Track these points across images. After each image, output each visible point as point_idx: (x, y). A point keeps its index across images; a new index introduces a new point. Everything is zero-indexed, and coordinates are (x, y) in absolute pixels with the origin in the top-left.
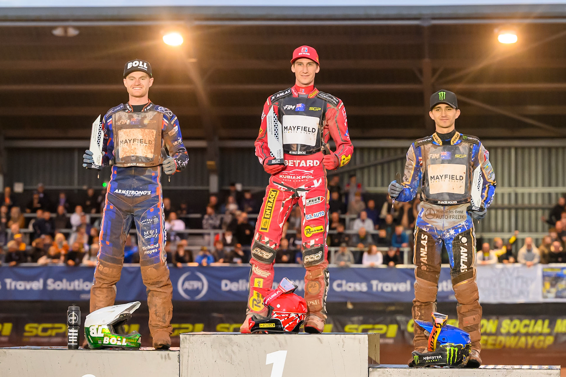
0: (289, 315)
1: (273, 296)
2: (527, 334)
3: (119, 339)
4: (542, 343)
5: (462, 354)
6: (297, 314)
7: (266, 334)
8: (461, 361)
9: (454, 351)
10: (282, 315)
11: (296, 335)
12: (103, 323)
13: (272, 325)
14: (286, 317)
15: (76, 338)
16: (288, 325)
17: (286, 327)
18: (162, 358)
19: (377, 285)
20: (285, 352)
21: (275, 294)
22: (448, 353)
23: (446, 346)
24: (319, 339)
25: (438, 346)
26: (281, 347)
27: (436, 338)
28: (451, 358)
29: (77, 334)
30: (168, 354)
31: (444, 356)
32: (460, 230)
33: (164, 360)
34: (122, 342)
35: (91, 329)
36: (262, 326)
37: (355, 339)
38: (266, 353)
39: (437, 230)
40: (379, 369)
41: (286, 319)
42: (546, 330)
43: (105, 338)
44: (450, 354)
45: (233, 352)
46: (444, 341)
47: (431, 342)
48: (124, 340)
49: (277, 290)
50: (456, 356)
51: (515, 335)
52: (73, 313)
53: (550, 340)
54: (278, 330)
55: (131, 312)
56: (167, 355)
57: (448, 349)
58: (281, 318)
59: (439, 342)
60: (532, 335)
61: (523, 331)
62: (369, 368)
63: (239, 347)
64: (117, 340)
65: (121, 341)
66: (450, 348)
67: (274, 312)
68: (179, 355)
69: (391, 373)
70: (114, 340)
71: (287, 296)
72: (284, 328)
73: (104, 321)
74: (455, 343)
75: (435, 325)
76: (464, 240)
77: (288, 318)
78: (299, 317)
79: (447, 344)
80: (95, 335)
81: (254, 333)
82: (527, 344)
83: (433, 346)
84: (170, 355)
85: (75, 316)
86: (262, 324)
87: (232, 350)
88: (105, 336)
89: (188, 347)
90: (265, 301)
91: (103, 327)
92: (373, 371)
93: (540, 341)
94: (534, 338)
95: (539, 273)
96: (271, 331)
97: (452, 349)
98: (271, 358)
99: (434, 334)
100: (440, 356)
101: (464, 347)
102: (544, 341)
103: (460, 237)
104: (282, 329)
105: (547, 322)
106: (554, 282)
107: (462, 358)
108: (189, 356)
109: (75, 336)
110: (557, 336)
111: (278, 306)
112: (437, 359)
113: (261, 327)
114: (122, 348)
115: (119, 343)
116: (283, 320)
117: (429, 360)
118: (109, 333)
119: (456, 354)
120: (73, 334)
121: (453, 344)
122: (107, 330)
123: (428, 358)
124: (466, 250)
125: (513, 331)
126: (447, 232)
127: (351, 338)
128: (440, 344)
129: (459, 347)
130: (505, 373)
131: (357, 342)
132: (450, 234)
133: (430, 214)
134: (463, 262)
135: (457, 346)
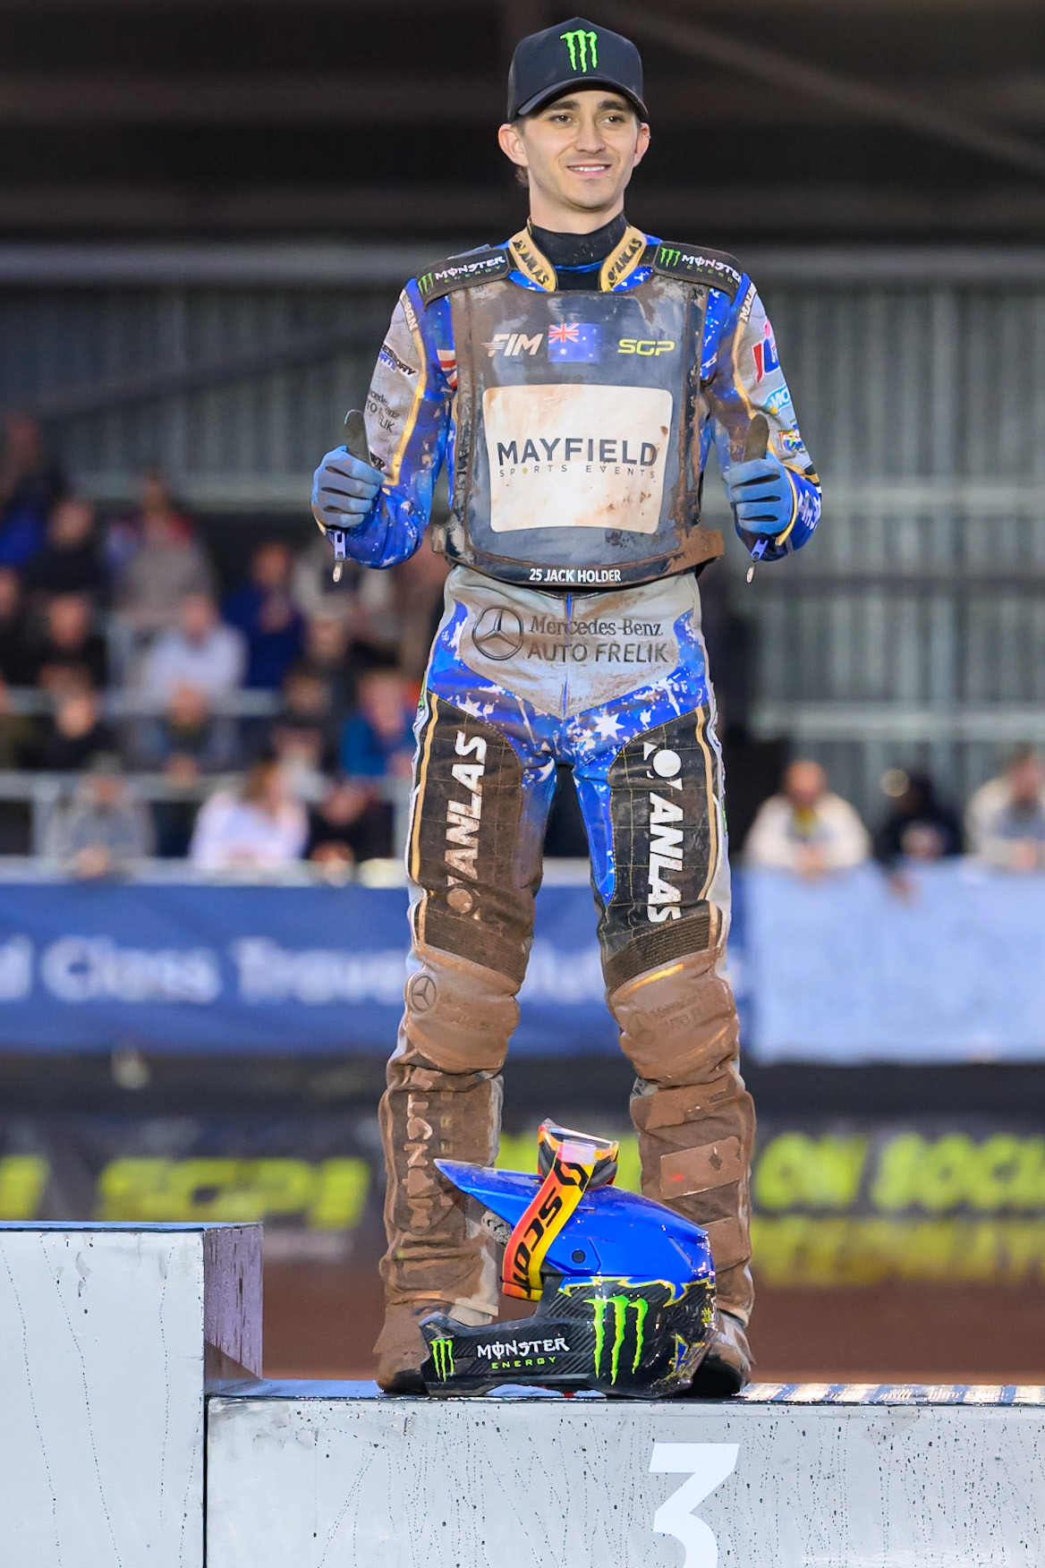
5: (668, 1329)
8: (662, 1367)
9: (631, 1314)
19: (266, 967)
22: (598, 1323)
23: (591, 1292)
25: (548, 1289)
27: (541, 1250)
28: (615, 1352)
31: (579, 1340)
32: (645, 717)
37: (138, 1253)
39: (532, 717)
40: (256, 1406)
44: (609, 1327)
46: (576, 1267)
50: (640, 1339)
57: (599, 1303)
59: (554, 1273)
62: (207, 1399)
66: (609, 1302)
69: (319, 1423)
74: (637, 1277)
76: (667, 763)
79: (596, 1281)
92: (226, 1414)
97: (620, 1304)
99: (531, 1232)
100: (560, 1342)
101: (678, 1294)
103: (648, 748)
107: (669, 1353)
112: (546, 1356)
117: (505, 1358)
119: (639, 1328)
121: (624, 1282)
123: (498, 1349)
124: (676, 814)
126: (584, 726)
127: (119, 1250)
128: (560, 1278)
129: (656, 1297)
130: (879, 1424)
131: (148, 1269)
132: (597, 736)
133: (497, 635)
134: (663, 872)
135: (643, 1293)
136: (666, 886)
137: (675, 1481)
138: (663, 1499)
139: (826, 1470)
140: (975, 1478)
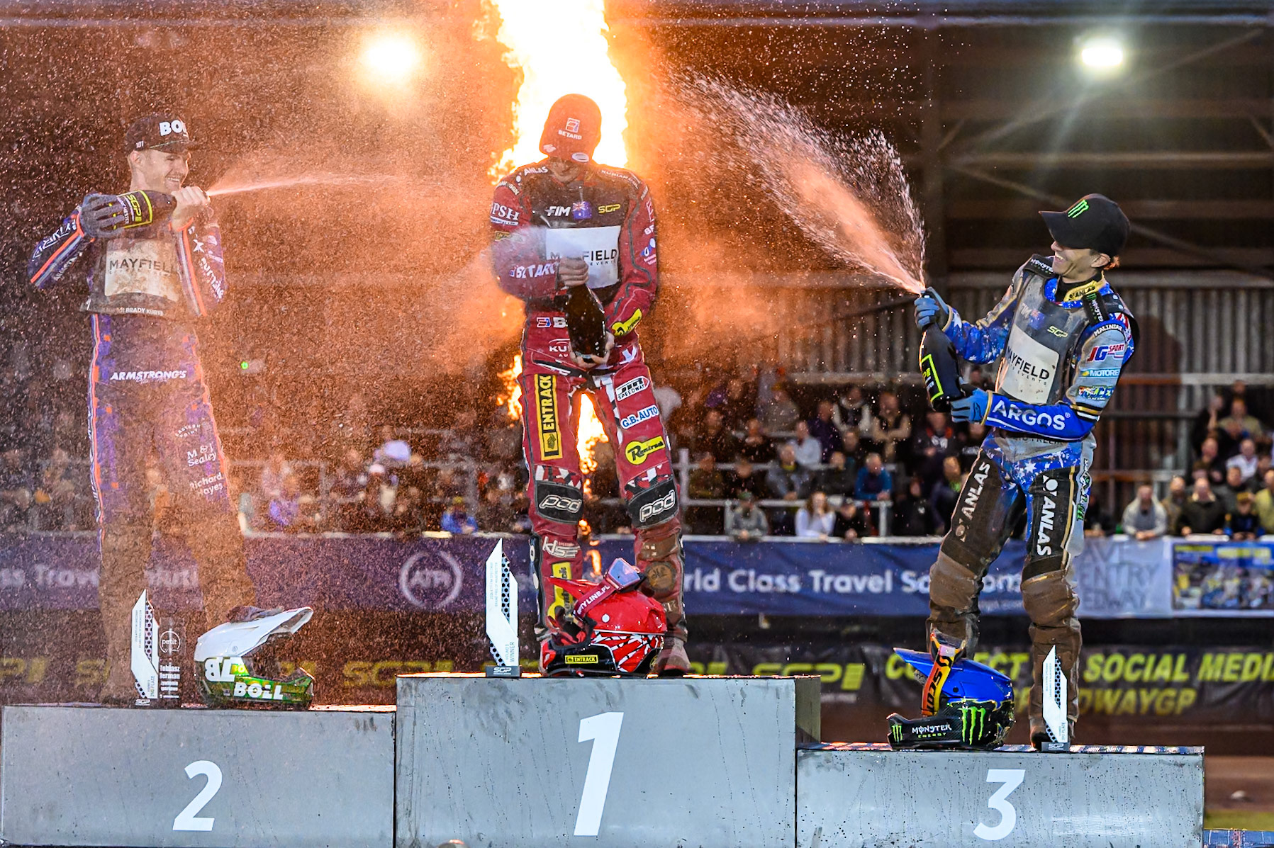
0: (629, 637)
1: (593, 598)
2: (1139, 685)
3: (268, 687)
4: (1170, 704)
6: (646, 636)
7: (579, 677)
8: (992, 738)
9: (978, 715)
10: (614, 638)
11: (643, 681)
12: (234, 653)
13: (593, 659)
14: (621, 641)
15: (176, 683)
16: (625, 659)
17: (621, 662)
18: (358, 728)
19: (822, 580)
20: (619, 716)
21: (599, 594)
22: (964, 718)
24: (691, 688)
25: (942, 705)
26: (611, 705)
27: (939, 688)
28: (971, 731)
29: (178, 676)
30: (372, 719)
31: (956, 725)
32: (1047, 466)
33: (362, 731)
34: (273, 693)
35: (207, 665)
36: (570, 659)
37: (767, 688)
38: (578, 717)
40: (818, 753)
41: (621, 645)
42: (1180, 676)
43: (238, 684)
44: (969, 720)
45: (510, 715)
46: (954, 694)
47: (929, 695)
48: (278, 688)
49: (601, 585)
50: (982, 725)
51: (1114, 685)
52: (170, 632)
53: (1189, 696)
54: (604, 669)
55: (294, 630)
56: (368, 723)
57: (964, 710)
58: (612, 644)
59: (945, 695)
60: (1149, 686)
61: (1131, 677)
62: (797, 750)
63: (522, 703)
64: (264, 689)
65: (272, 691)
66: (969, 709)
67: (597, 631)
68: (394, 722)
69: (844, 760)
70: (256, 689)
71: (624, 598)
72: (617, 663)
73: (235, 648)
74: (981, 699)
76: (1052, 485)
77: (626, 643)
78: (649, 642)
79: (964, 700)
80: (217, 678)
81: (554, 676)
82: (1139, 705)
84: (375, 723)
85: (175, 637)
86: (572, 657)
87: (507, 712)
88: (236, 680)
89: (413, 704)
90: (577, 608)
91: (233, 660)
92: (805, 756)
93: (1167, 698)
94: (1155, 692)
95: (1167, 555)
96: (590, 672)
98: (589, 728)
100: (948, 726)
101: (999, 705)
102: (1176, 699)
103: (1045, 478)
104: (612, 667)
105: (1181, 659)
106: (1198, 575)
107: (994, 731)
108: (415, 724)
109: (173, 680)
110: (1203, 689)
111: (606, 618)
112: (942, 732)
113: (569, 662)
114: (274, 706)
115: (267, 695)
116: (616, 647)
117: (924, 733)
118: (247, 673)
119: (981, 720)
120: (170, 676)
121: (975, 701)
122: (242, 669)
123: (921, 729)
124: (1053, 505)
125: (1108, 677)
127: (759, 686)
128: (948, 700)
129: (988, 706)
130: (1085, 762)
131: (771, 694)
132: (1025, 471)
134: (1045, 530)
135: (983, 706)
136: (1044, 536)
137: (999, 785)
138: (993, 793)
139: (1062, 781)
140: (1126, 786)
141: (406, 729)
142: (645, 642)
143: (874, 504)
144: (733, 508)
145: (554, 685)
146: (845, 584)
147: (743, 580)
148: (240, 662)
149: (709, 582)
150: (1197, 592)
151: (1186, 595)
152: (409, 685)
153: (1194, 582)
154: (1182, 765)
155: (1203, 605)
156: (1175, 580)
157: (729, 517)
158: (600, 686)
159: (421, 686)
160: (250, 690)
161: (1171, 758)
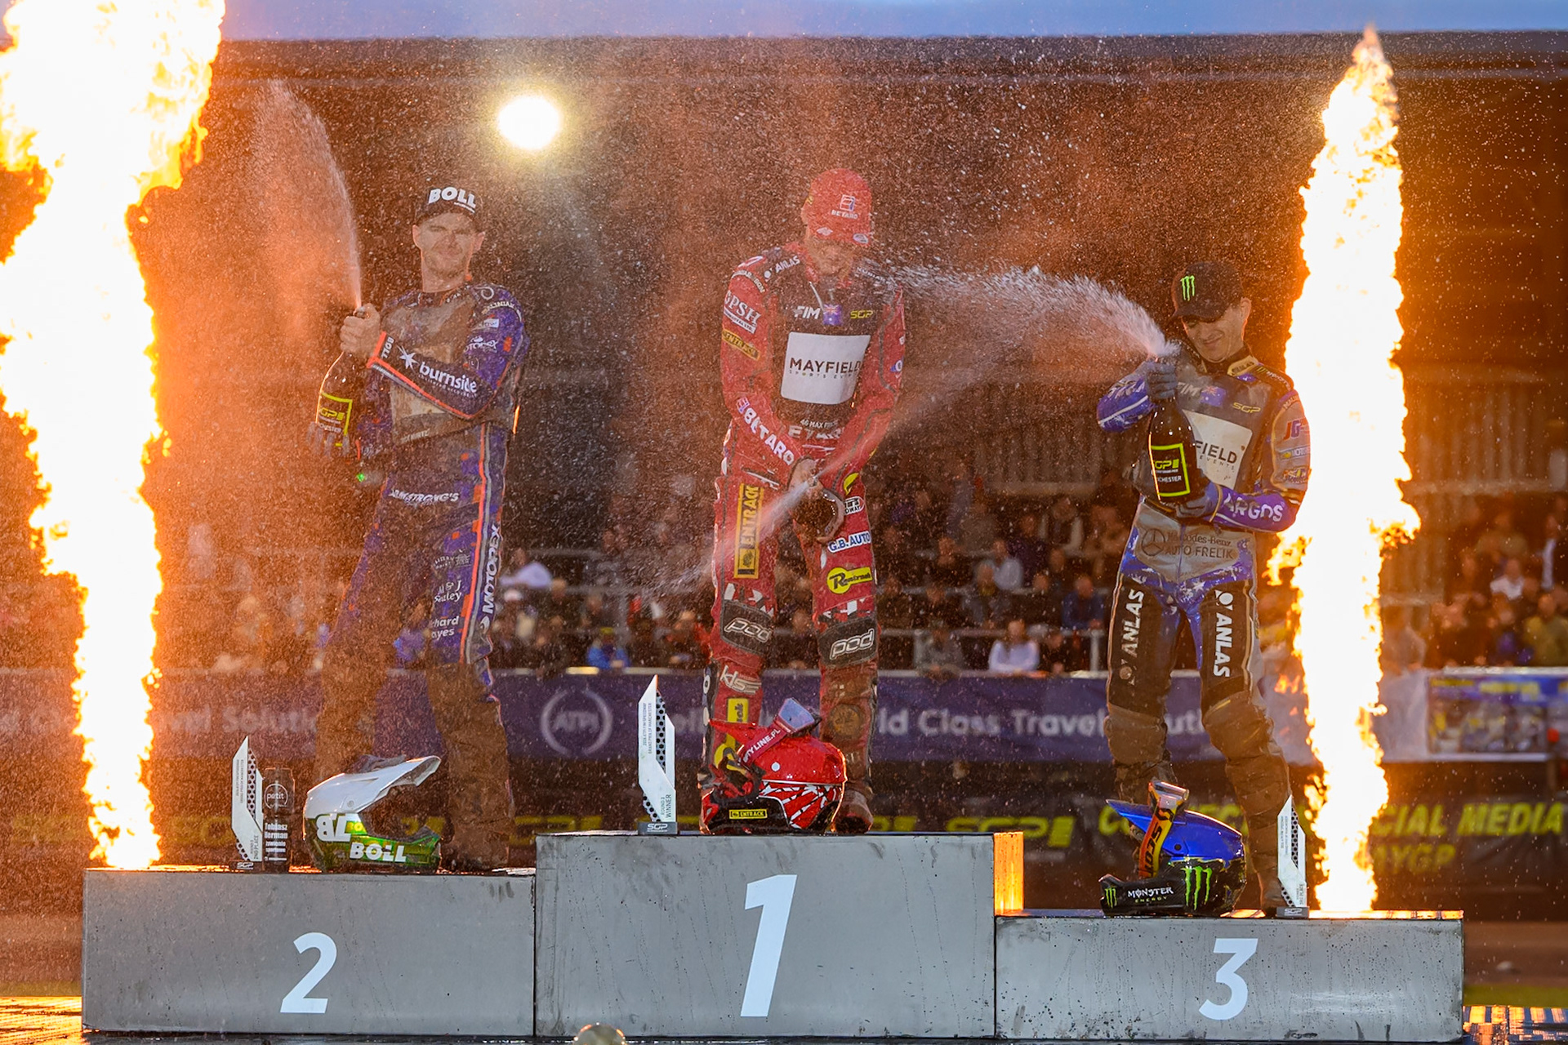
0: (802, 788)
1: (761, 743)
2: (1390, 840)
3: (389, 847)
4: (1426, 862)
5: (1222, 883)
6: (822, 787)
7: (745, 834)
8: (1219, 901)
9: (1204, 875)
10: (786, 790)
11: (819, 838)
12: (349, 809)
13: (760, 814)
14: (793, 793)
15: (284, 844)
16: (799, 813)
17: (793, 817)
18: (492, 893)
19: (1025, 721)
20: (792, 879)
21: (767, 739)
22: (1187, 879)
24: (874, 846)
25: (1163, 864)
26: (783, 867)
28: (1196, 894)
29: (285, 836)
30: (508, 884)
31: (1179, 888)
33: (497, 897)
34: (395, 855)
35: (319, 823)
36: (735, 814)
37: (961, 846)
38: (746, 879)
39: (1164, 583)
40: (1020, 921)
41: (794, 798)
42: (1436, 830)
43: (355, 844)
44: (1193, 882)
45: (667, 879)
46: (1176, 852)
47: (1148, 853)
48: (401, 849)
49: (771, 729)
50: (1208, 888)
52: (277, 784)
53: (1450, 850)
54: (774, 825)
55: (418, 782)
56: (504, 888)
57: (1188, 870)
58: (783, 796)
59: (1166, 854)
60: (1402, 840)
61: (1382, 829)
62: (996, 918)
63: (681, 866)
64: (384, 850)
65: (393, 852)
66: (1193, 869)
67: (765, 782)
68: (534, 887)
69: (1051, 929)
70: (375, 850)
71: (797, 744)
72: (789, 819)
73: (350, 804)
74: (1206, 857)
75: (1158, 815)
77: (799, 794)
78: (826, 794)
79: (1187, 859)
80: (330, 838)
81: (717, 834)
82: (1389, 861)
83: (1151, 863)
84: (512, 886)
85: (281, 791)
86: (737, 812)
87: (663, 876)
88: (353, 839)
89: (555, 866)
90: (742, 755)
91: (349, 817)
92: (1005, 924)
93: (1422, 855)
94: (1408, 849)
95: (1421, 691)
96: (756, 828)
97: (1198, 870)
98: (757, 893)
99: (1154, 835)
100: (1169, 890)
101: (1227, 864)
102: (1433, 855)
103: (1218, 593)
104: (783, 823)
105: (1438, 812)
106: (1456, 714)
107: (1222, 895)
108: (557, 889)
109: (280, 840)
110: (1466, 843)
111: (776, 767)
112: (1162, 896)
113: (734, 817)
114: (395, 870)
115: (388, 858)
116: (788, 801)
117: (1142, 897)
118: (365, 831)
119: (1208, 882)
120: (277, 836)
122: (358, 826)
123: (1138, 893)
124: (1229, 621)
126: (1188, 586)
127: (953, 844)
128: (1168, 858)
129: (1215, 866)
130: (1328, 930)
131: (967, 853)
133: (1152, 544)
134: (1223, 649)
135: (1210, 865)
136: (1223, 655)
137: (1228, 957)
138: (1221, 966)
139: (1300, 951)
140: (1374, 956)
141: (547, 894)
142: (821, 794)
143: (1086, 633)
144: (924, 638)
145: (718, 844)
146: (1052, 725)
147: (934, 722)
148: (356, 818)
149: (897, 724)
150: (1455, 733)
151: (1444, 737)
152: (551, 846)
153: (1452, 721)
154: (1438, 932)
155: (1463, 749)
156: (1431, 719)
157: (919, 648)
158: (770, 845)
159: (564, 845)
160: (369, 851)
161: (1426, 924)
